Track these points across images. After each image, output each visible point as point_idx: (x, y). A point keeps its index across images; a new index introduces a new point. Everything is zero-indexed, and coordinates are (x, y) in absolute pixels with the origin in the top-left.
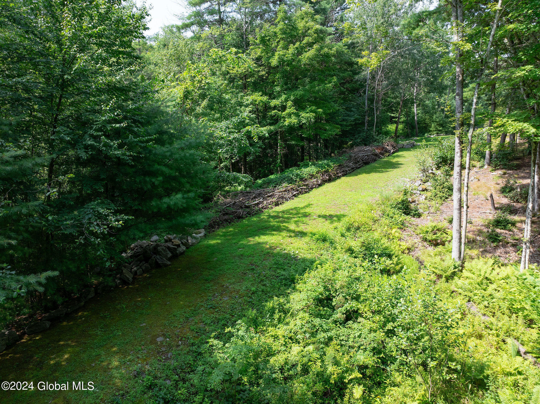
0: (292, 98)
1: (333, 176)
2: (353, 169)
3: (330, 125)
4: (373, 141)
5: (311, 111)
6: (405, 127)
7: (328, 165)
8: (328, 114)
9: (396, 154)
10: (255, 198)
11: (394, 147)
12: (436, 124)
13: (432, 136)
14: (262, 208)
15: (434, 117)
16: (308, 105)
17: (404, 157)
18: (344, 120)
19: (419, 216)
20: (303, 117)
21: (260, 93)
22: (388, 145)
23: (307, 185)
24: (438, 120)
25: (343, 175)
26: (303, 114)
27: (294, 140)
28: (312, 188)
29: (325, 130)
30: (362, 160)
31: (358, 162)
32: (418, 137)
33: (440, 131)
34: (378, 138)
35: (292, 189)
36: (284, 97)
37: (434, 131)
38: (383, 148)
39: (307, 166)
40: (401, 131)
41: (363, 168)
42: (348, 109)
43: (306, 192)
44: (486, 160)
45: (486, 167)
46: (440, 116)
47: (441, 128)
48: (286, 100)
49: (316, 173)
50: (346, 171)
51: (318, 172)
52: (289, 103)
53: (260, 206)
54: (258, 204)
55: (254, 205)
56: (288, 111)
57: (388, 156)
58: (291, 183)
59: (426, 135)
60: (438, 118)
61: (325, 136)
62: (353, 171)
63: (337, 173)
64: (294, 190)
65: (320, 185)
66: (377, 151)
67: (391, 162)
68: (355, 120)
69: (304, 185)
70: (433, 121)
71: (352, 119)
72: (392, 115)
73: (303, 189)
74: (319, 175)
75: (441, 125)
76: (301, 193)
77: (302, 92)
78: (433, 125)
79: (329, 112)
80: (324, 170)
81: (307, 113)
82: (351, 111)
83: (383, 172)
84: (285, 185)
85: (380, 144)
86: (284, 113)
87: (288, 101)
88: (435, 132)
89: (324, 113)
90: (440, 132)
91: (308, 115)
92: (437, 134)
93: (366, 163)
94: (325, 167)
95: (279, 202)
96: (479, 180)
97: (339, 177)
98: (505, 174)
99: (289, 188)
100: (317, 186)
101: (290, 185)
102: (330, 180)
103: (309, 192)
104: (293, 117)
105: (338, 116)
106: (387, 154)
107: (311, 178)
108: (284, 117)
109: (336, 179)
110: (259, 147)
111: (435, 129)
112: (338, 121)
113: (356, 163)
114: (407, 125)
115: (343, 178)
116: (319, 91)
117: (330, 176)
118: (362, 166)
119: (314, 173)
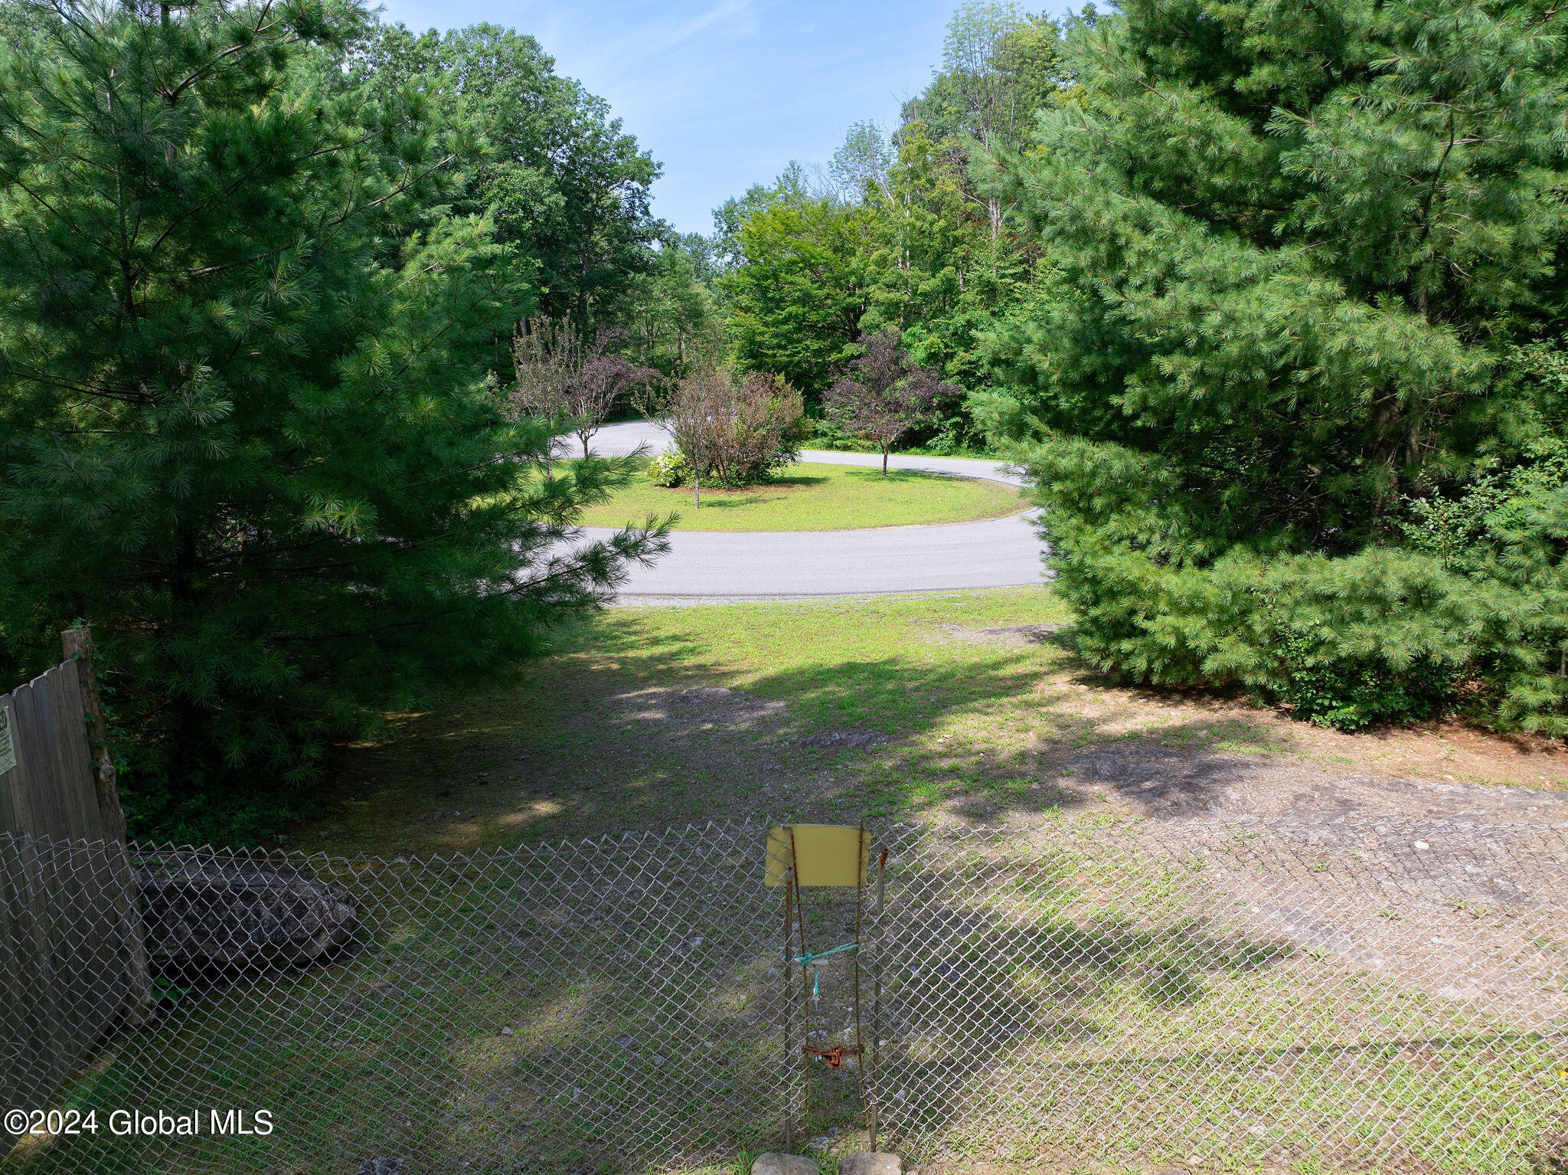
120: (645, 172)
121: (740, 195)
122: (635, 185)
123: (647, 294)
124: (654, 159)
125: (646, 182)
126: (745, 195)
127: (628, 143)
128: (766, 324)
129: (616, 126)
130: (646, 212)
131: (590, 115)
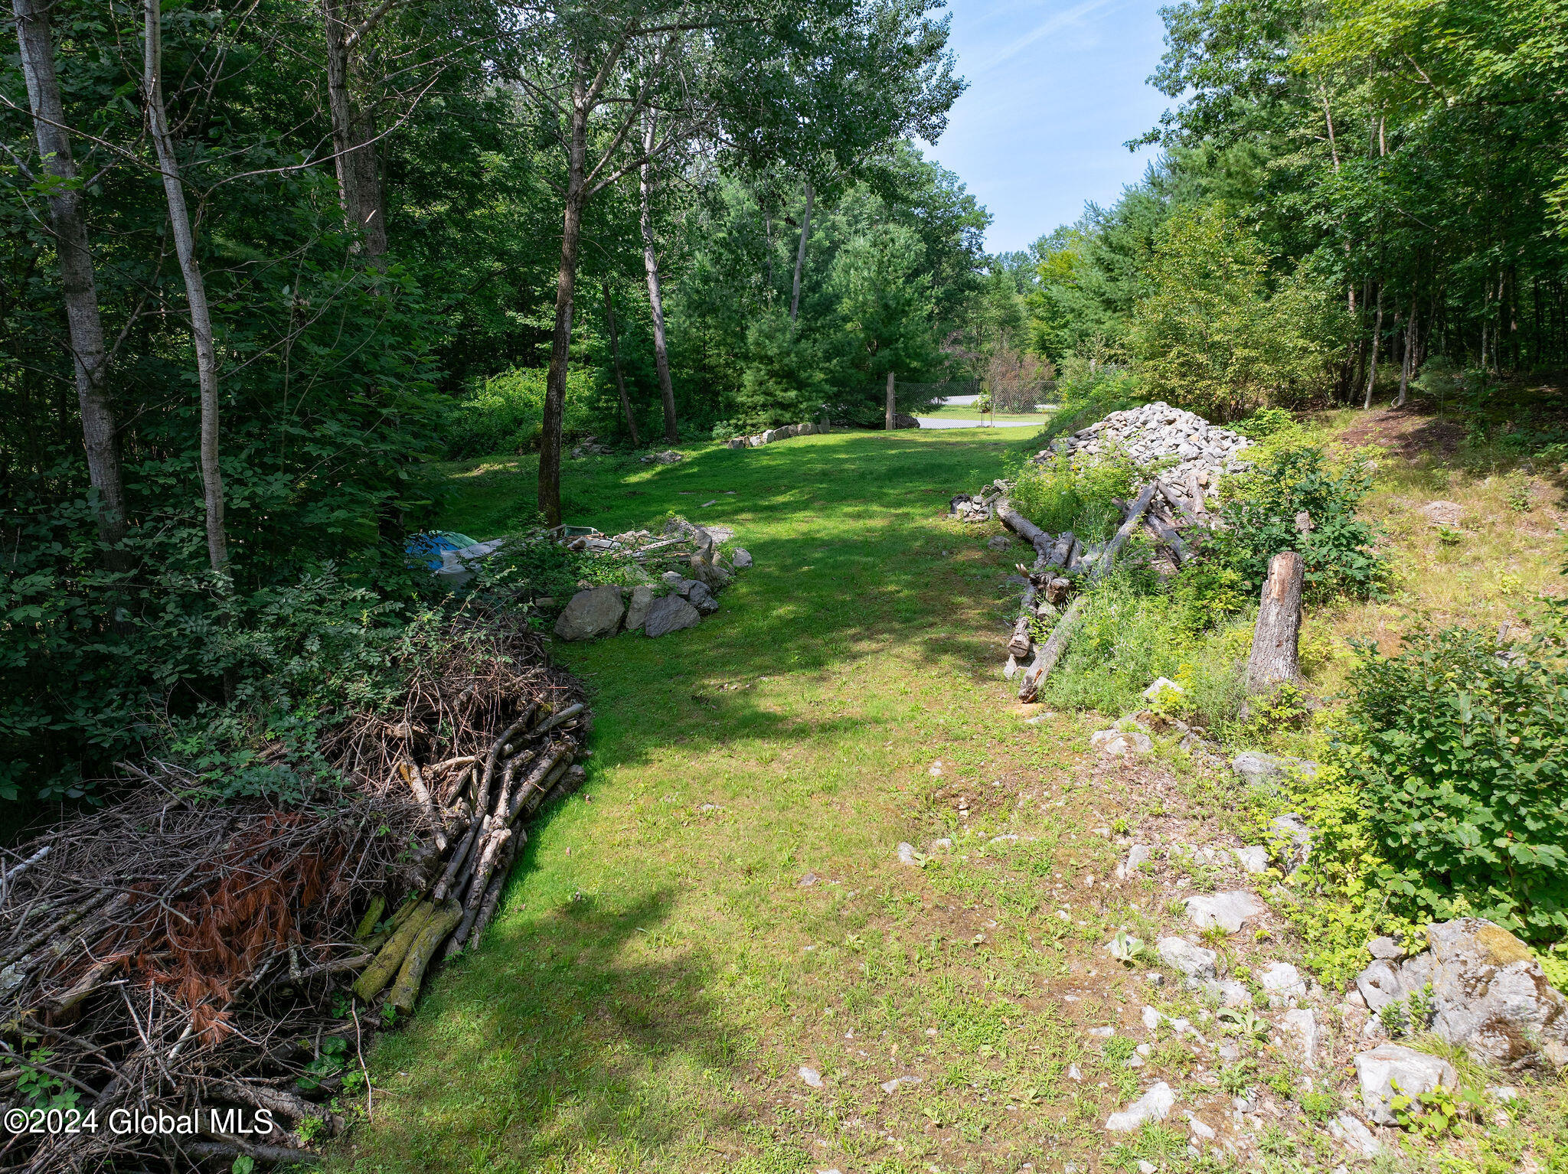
6: (600, 389)
12: (764, 370)
13: (754, 442)
15: (752, 335)
24: (771, 349)
32: (679, 444)
33: (784, 406)
37: (754, 408)
40: (584, 410)
46: (782, 330)
47: (792, 394)
59: (719, 430)
60: (770, 337)
70: (746, 357)
72: (532, 322)
75: (790, 377)
78: (748, 377)
88: (764, 416)
90: (788, 416)
92: (776, 423)
111: (760, 399)
114: (612, 375)
120: (981, 221)
121: (1049, 233)
122: (973, 230)
123: (978, 306)
124: (988, 211)
125: (981, 227)
126: (1053, 233)
127: (970, 201)
128: (1053, 328)
129: (961, 189)
130: (980, 249)
131: (944, 184)
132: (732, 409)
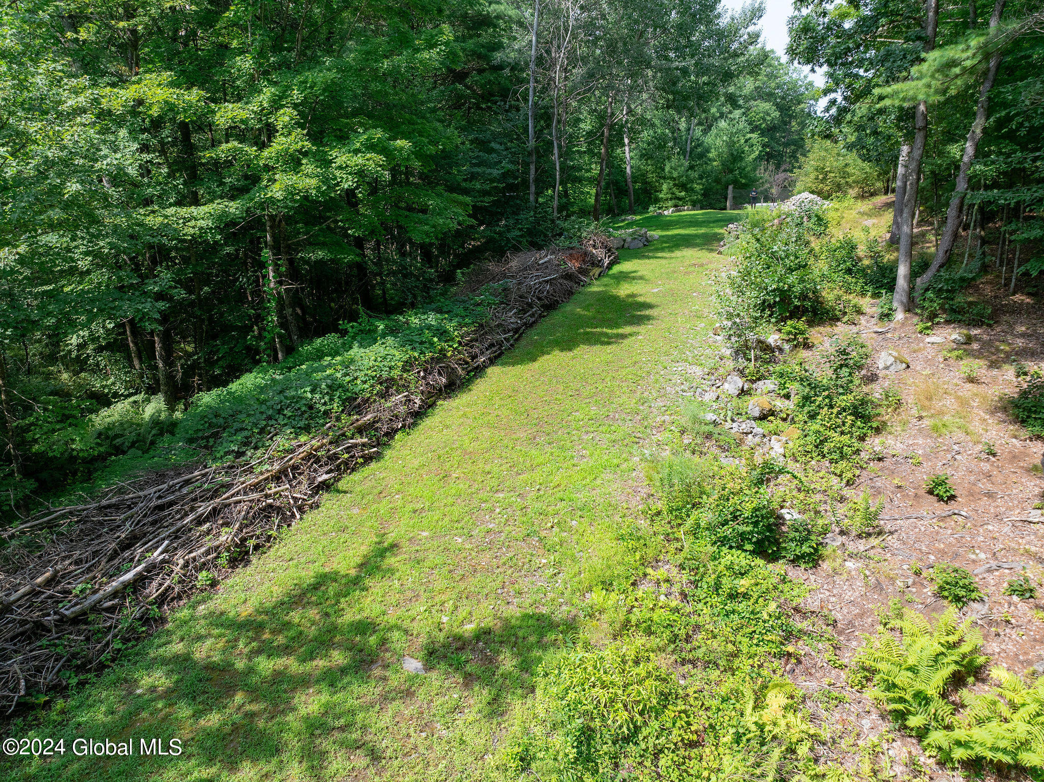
0: (296, 95)
1: (460, 371)
2: (516, 331)
3: (439, 195)
4: (554, 236)
5: (371, 147)
7: (442, 333)
8: (431, 156)
9: (616, 269)
10: (127, 545)
11: (609, 250)
12: (672, 183)
13: (666, 213)
14: (162, 600)
15: (667, 169)
16: (361, 124)
17: (641, 278)
18: (473, 177)
19: (813, 559)
20: (340, 168)
21: (167, 75)
22: (594, 246)
23: (371, 425)
24: (675, 175)
25: (492, 361)
26: (340, 157)
27: (323, 245)
28: (391, 434)
29: (424, 211)
30: (539, 299)
31: (530, 306)
32: (634, 213)
33: (680, 199)
34: (566, 225)
35: (309, 457)
36: (267, 94)
37: (667, 200)
38: (586, 254)
39: (368, 337)
41: (544, 325)
42: (482, 144)
43: (368, 459)
44: (897, 296)
45: (900, 316)
46: (680, 166)
47: (683, 194)
48: (276, 104)
49: (404, 370)
50: (500, 344)
51: (408, 366)
52: (285, 117)
53: (153, 590)
54: (140, 582)
55: (115, 594)
56: (280, 144)
57: (599, 275)
58: (307, 429)
59: (651, 208)
60: (675, 169)
61: (427, 234)
62: (517, 340)
63: (474, 357)
64: (318, 460)
65: (418, 415)
66: (573, 265)
67: (616, 298)
68: (504, 175)
69: (360, 431)
70: (664, 178)
71: (496, 172)
73: (355, 446)
74: (411, 376)
75: (683, 186)
76: (349, 467)
77: (332, 75)
78: (665, 187)
79: (431, 150)
80: (429, 355)
81: (356, 152)
82: (491, 151)
83: (608, 340)
84: (282, 442)
85: (575, 244)
86: (266, 153)
87: (283, 106)
88: (670, 203)
89: (418, 154)
90: (681, 203)
91: (359, 160)
92: (676, 206)
93: (551, 306)
94: (432, 344)
95: (251, 543)
96: (908, 367)
97: (479, 371)
98: (969, 340)
99: (296, 459)
100: (410, 420)
101: (303, 439)
102: (453, 387)
103: (378, 457)
104: (308, 167)
105: (457, 165)
106: (597, 271)
107: (385, 395)
108: (268, 168)
109: (470, 381)
110: (160, 296)
111: (669, 196)
112: (459, 178)
113: (524, 311)
115: (494, 372)
116: (394, 75)
117: (451, 373)
118: (541, 316)
119: (396, 373)
132: (657, 200)
